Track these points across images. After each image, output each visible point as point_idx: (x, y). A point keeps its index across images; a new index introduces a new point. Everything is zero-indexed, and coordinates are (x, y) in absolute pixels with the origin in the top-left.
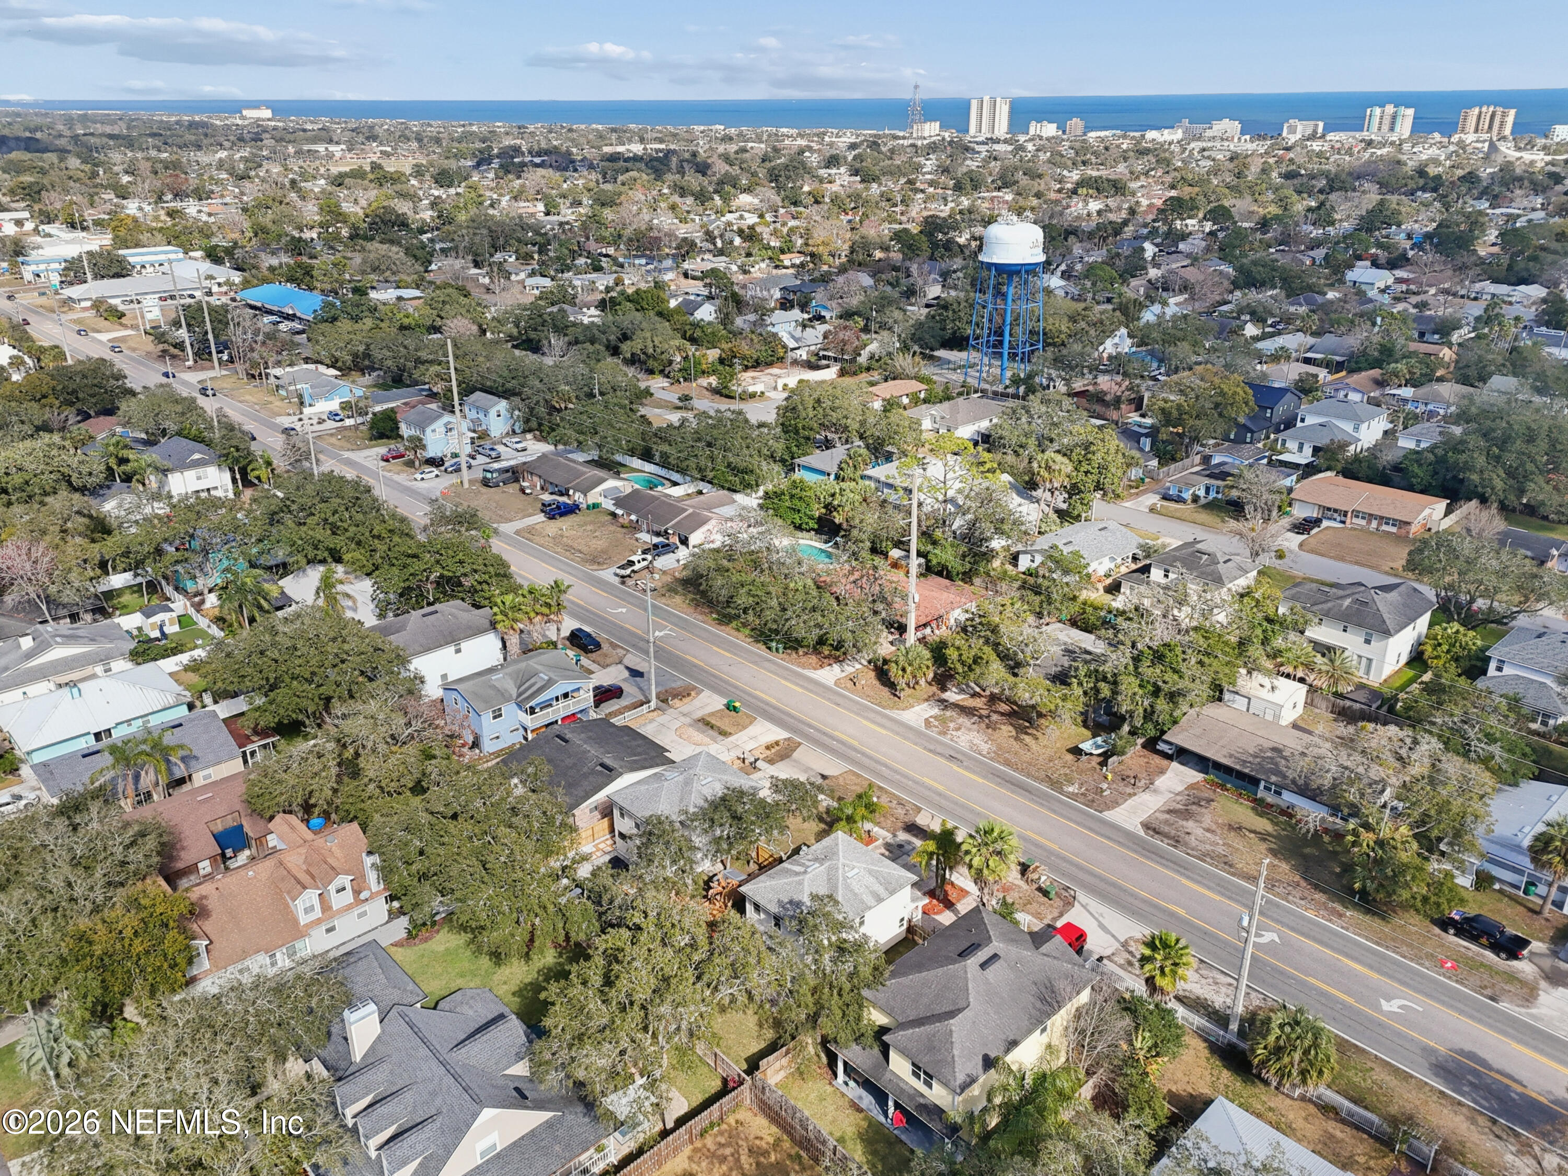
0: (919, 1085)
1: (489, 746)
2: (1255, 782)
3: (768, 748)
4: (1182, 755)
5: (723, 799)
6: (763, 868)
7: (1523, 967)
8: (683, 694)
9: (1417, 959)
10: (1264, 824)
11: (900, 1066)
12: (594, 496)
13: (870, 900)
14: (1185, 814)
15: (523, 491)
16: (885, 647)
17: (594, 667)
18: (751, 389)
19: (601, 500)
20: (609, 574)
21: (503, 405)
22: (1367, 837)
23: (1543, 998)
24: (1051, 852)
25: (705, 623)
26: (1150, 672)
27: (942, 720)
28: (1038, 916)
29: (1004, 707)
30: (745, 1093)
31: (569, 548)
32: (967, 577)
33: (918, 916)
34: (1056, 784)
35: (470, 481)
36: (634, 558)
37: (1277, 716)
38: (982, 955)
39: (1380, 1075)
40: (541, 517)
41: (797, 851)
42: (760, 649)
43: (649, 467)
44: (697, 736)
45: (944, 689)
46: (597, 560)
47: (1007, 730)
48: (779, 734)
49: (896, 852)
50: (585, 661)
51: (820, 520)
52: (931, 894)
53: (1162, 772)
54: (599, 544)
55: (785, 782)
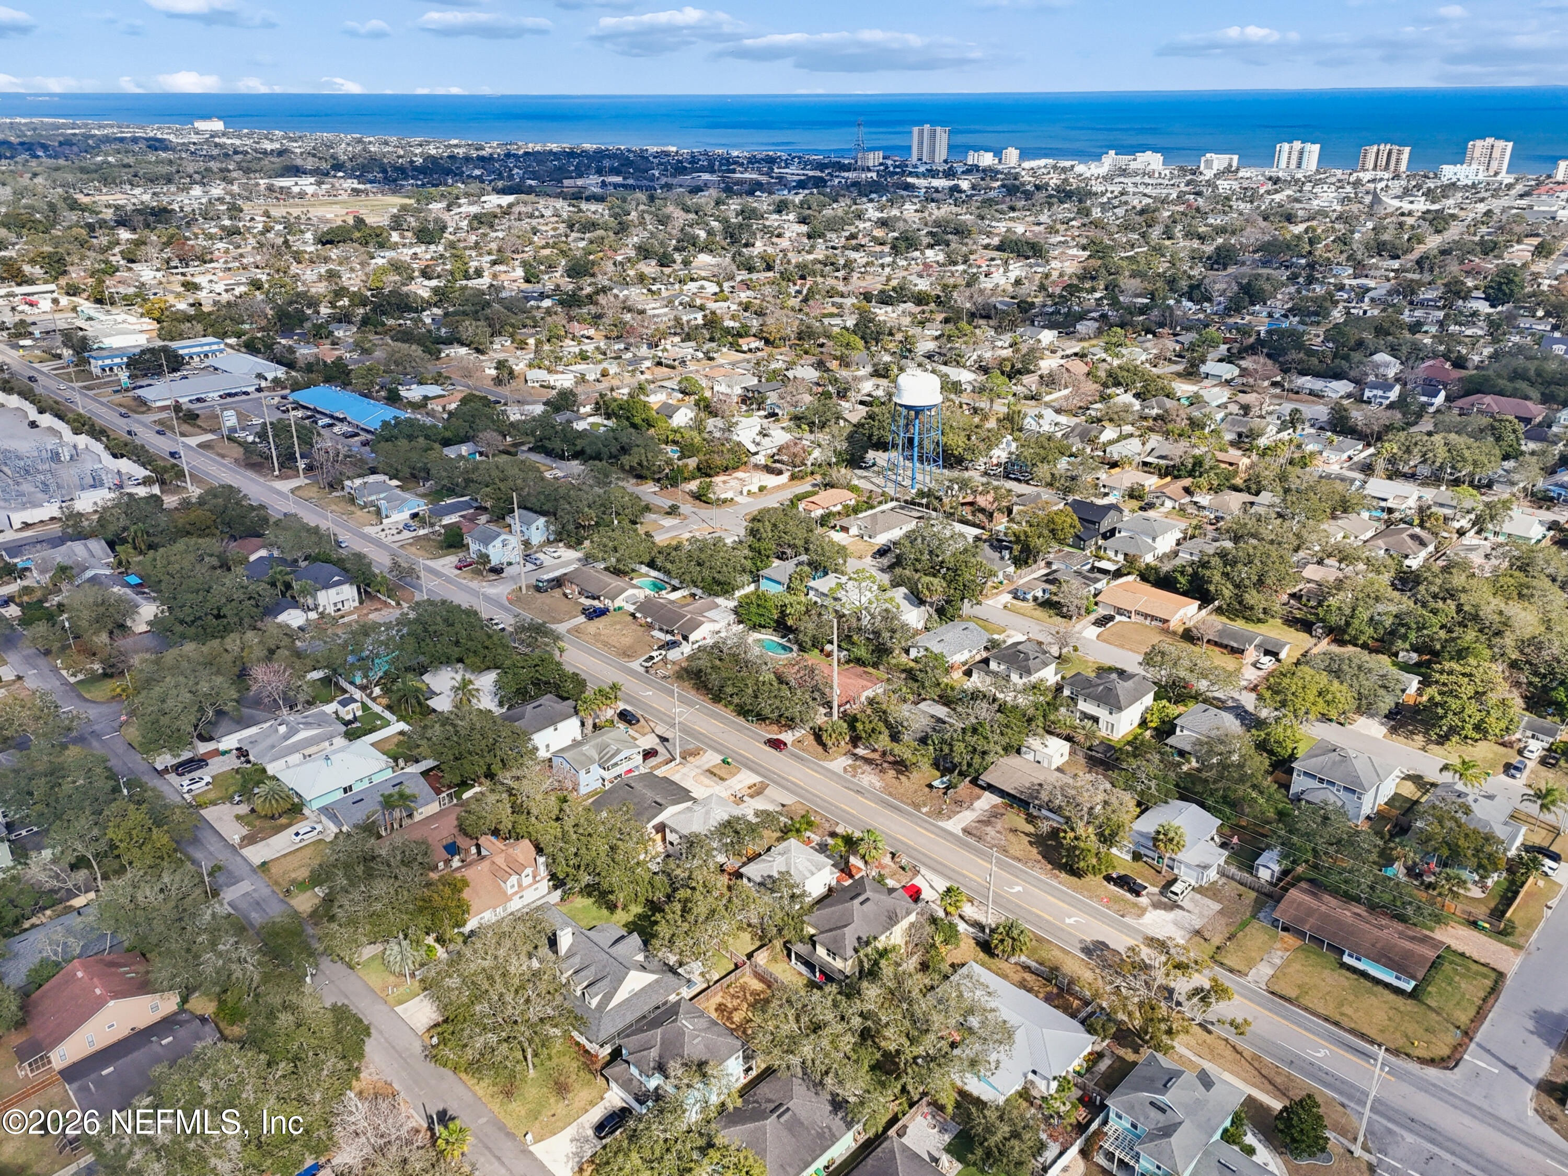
0: (830, 960)
1: (583, 790)
2: (1028, 804)
3: (749, 788)
4: (990, 788)
5: (729, 822)
6: (750, 860)
7: (1143, 900)
8: (695, 753)
9: (1090, 898)
10: (1029, 828)
11: (821, 951)
12: (619, 602)
13: (807, 874)
14: (987, 823)
15: (566, 595)
16: (820, 719)
17: (636, 735)
18: (723, 496)
19: (623, 604)
20: (636, 665)
21: (542, 521)
22: (1072, 835)
23: (1148, 915)
24: (909, 846)
25: (702, 701)
26: (972, 740)
27: (854, 768)
28: (899, 881)
29: (891, 759)
30: (747, 969)
31: (606, 644)
32: (875, 665)
33: (834, 883)
34: (917, 806)
35: (528, 587)
36: (654, 654)
37: (1050, 763)
38: (861, 898)
39: (1056, 953)
40: (582, 619)
41: (769, 849)
42: (741, 720)
43: (654, 573)
44: (707, 781)
45: (855, 746)
46: (627, 653)
47: (892, 773)
48: (756, 779)
49: (822, 848)
50: (631, 732)
51: (777, 622)
52: (842, 871)
53: (979, 798)
54: (627, 641)
55: (763, 812)
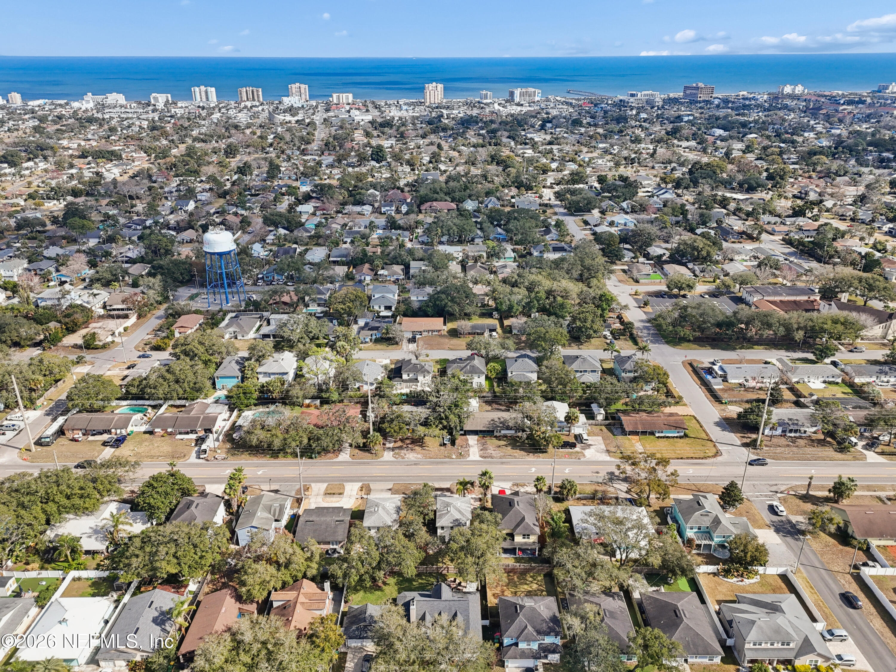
2: (493, 431)
3: (361, 490)
4: (468, 433)
7: (578, 449)
8: (306, 489)
9: (561, 458)
10: (502, 443)
12: (130, 428)
14: (484, 449)
15: (74, 440)
20: (194, 460)
22: (539, 433)
25: (270, 461)
27: (398, 454)
34: (448, 457)
43: (125, 403)
44: (333, 499)
47: (417, 447)
48: (358, 484)
53: (469, 439)
